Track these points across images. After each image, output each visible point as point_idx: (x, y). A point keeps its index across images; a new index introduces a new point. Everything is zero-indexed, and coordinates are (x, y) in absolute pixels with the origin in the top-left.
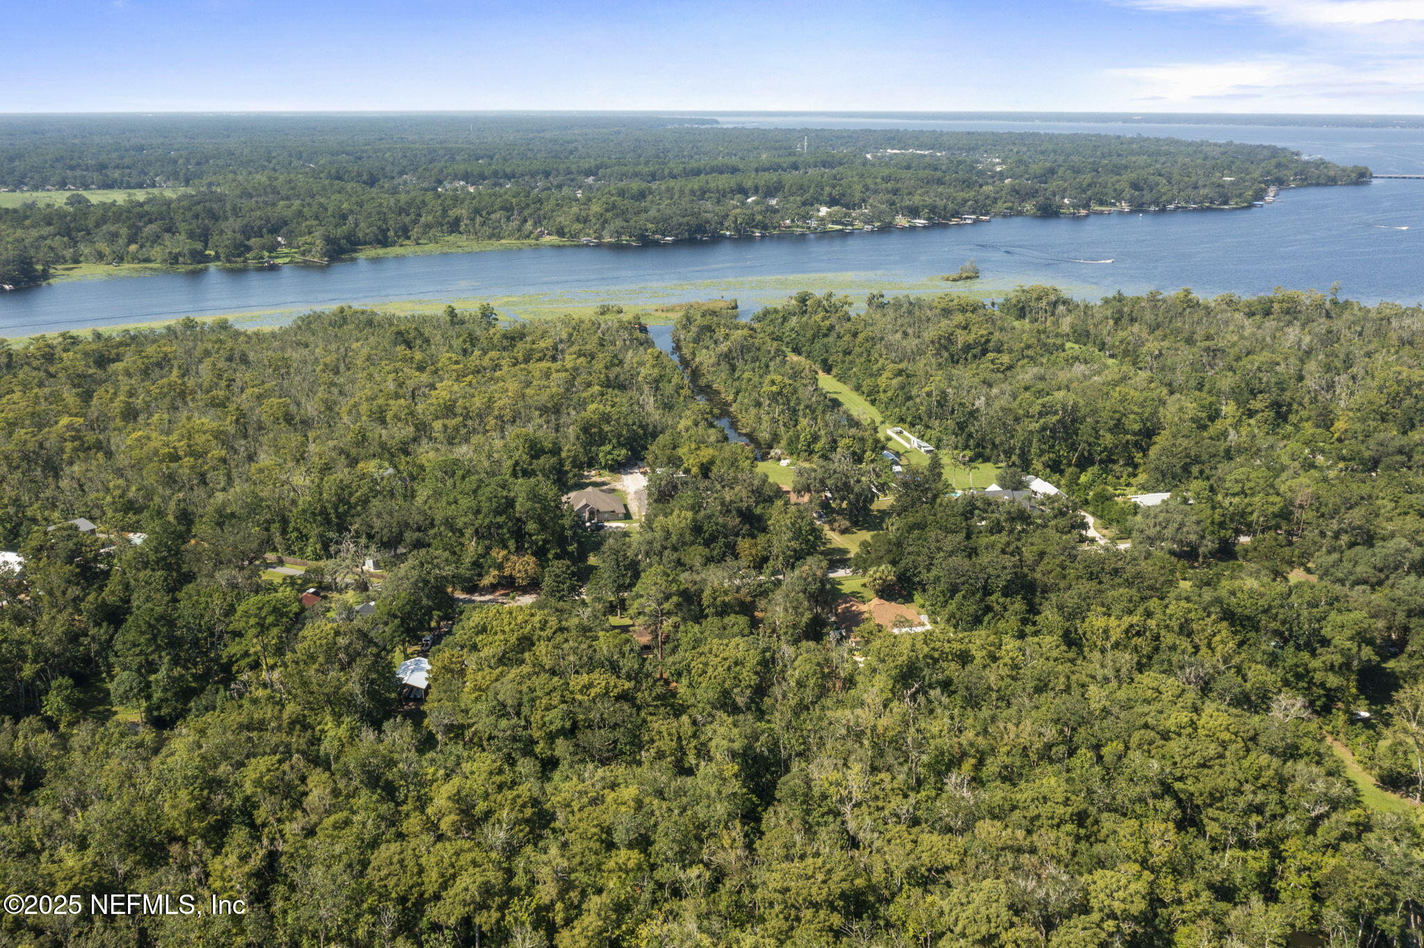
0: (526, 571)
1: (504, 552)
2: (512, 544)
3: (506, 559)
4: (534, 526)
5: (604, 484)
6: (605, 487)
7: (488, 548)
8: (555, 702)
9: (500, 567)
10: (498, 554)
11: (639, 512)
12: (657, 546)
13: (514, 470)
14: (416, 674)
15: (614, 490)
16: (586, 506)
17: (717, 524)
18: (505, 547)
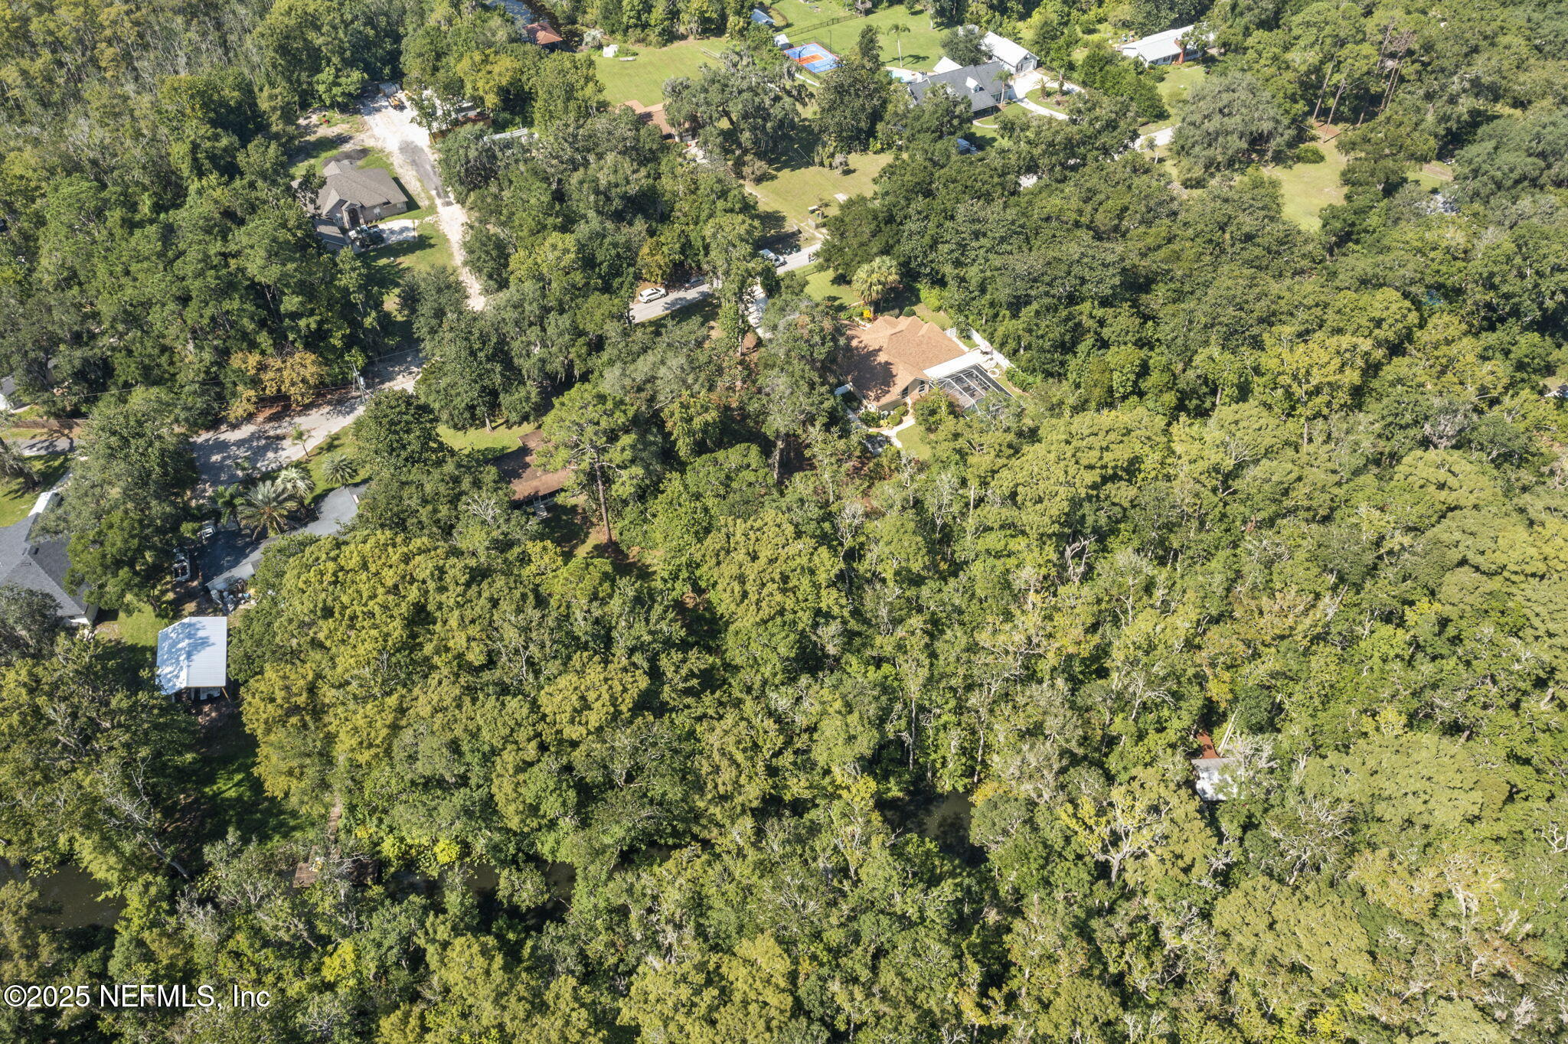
0: (304, 381)
1: (254, 359)
2: (264, 339)
3: (262, 367)
4: (297, 299)
5: (341, 140)
6: (347, 147)
7: (223, 354)
8: (531, 751)
9: (255, 382)
10: (244, 361)
11: (425, 189)
12: (532, 309)
13: (195, 160)
14: (199, 658)
15: (364, 152)
16: (341, 202)
17: (615, 245)
18: (253, 345)
